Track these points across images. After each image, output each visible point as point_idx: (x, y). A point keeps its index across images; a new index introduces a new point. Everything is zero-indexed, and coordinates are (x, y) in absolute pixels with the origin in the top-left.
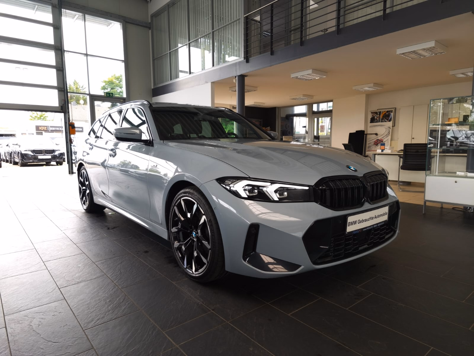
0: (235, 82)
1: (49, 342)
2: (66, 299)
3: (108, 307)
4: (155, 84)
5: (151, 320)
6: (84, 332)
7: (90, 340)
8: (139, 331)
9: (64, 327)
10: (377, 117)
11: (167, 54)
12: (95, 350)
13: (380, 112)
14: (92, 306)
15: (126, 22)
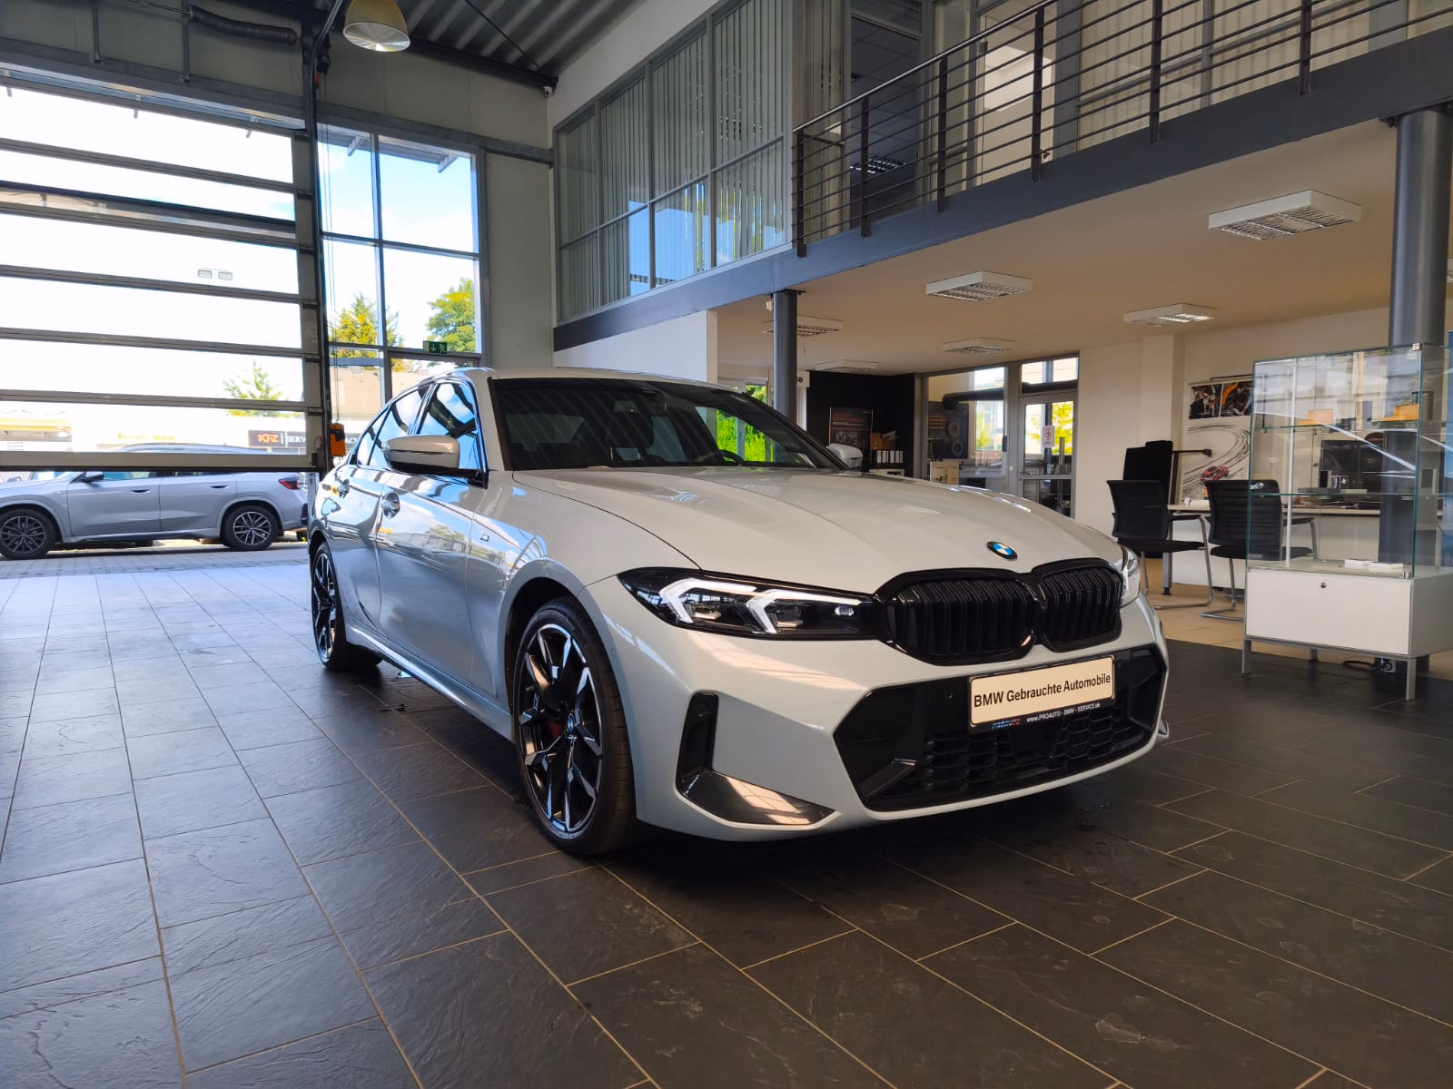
0: (771, 309)
1: (228, 882)
2: (272, 816)
4: (560, 316)
5: (442, 858)
6: (300, 870)
7: (308, 882)
8: (410, 873)
9: (262, 860)
10: (1210, 401)
11: (595, 235)
12: (315, 897)
14: (325, 829)
15: (485, 151)
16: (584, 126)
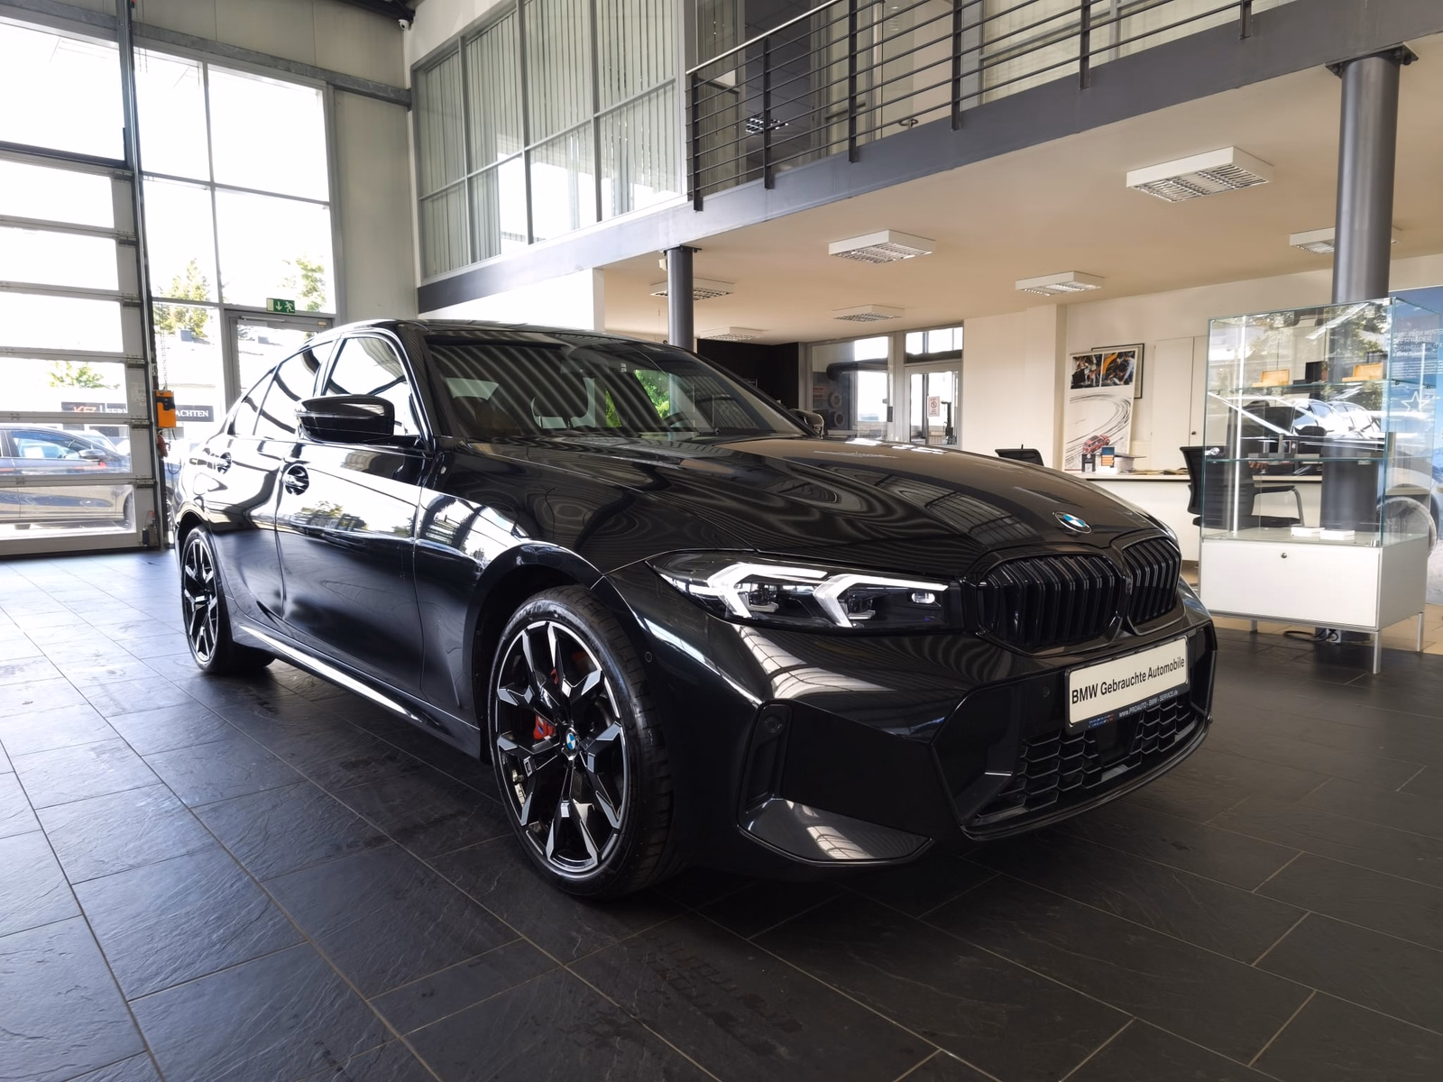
0: (664, 268)
1: (17, 1037)
2: (87, 914)
3: (210, 935)
4: (425, 274)
5: (336, 969)
6: (128, 1006)
7: (141, 1027)
8: (292, 1001)
9: (69, 993)
10: (1091, 371)
11: (462, 185)
12: (151, 1056)
13: (1099, 358)
14: (162, 932)
15: (336, 87)
16: (447, 63)
